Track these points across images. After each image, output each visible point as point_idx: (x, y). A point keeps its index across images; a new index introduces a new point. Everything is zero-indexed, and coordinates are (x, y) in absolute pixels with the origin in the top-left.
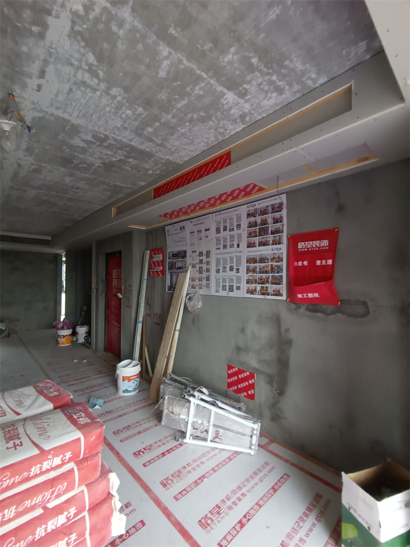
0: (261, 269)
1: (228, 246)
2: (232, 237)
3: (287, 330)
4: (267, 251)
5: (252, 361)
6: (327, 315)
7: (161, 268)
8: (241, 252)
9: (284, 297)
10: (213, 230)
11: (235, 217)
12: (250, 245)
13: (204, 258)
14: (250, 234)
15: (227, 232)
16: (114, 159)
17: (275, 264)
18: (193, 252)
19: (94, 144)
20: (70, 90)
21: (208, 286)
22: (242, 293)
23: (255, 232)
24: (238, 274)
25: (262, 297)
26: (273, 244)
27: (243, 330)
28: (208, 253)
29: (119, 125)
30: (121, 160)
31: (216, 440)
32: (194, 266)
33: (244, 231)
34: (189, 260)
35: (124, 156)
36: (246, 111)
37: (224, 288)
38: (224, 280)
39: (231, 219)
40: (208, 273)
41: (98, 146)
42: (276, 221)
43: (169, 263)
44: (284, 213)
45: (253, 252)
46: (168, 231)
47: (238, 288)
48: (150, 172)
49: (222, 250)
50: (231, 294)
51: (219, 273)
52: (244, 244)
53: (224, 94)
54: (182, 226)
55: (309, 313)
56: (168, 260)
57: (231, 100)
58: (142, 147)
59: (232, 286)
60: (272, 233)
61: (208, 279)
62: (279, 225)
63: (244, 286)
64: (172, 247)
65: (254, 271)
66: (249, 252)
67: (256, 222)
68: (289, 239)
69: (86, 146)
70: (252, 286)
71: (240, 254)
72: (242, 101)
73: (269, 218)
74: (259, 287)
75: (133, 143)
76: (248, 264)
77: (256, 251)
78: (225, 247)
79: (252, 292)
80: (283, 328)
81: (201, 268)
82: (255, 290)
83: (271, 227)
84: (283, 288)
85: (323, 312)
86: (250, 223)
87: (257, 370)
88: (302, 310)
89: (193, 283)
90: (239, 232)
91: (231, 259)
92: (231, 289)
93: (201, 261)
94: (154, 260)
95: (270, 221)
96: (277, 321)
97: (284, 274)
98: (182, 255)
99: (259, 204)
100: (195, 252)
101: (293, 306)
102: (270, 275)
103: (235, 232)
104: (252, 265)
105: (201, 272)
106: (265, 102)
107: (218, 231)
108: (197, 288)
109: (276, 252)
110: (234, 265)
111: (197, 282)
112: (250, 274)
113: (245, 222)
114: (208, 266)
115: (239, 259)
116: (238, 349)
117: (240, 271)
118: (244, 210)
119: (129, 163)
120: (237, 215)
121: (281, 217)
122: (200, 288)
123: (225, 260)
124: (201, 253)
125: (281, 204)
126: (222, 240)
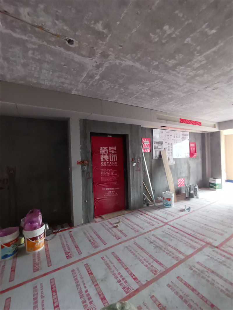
9: (189, 157)
15: (177, 138)
18: (166, 143)
21: (172, 155)
34: (164, 145)
39: (178, 134)
40: (172, 151)
56: (153, 145)
73: (186, 137)
81: (169, 149)
86: (182, 137)
92: (179, 156)
94: (144, 143)
98: (161, 143)
99: (184, 133)
107: (174, 137)
111: (168, 154)
114: (171, 148)
118: (181, 133)
124: (169, 143)
125: (188, 135)
126: (175, 140)
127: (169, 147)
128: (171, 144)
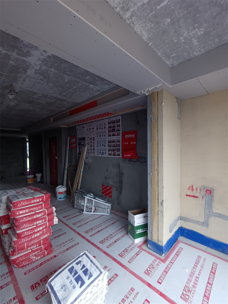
0: (113, 145)
1: (101, 136)
2: (103, 132)
3: (122, 169)
4: (115, 138)
5: (111, 182)
6: (134, 162)
7: (75, 145)
8: (106, 138)
9: (121, 157)
10: (96, 129)
11: (103, 124)
12: (109, 136)
13: (92, 140)
14: (109, 131)
15: (101, 130)
16: (51, 101)
17: (118, 143)
19: (43, 97)
20: (34, 84)
21: (94, 153)
22: (106, 155)
23: (111, 130)
24: (105, 147)
25: (113, 156)
26: (117, 135)
27: (107, 170)
28: (94, 138)
29: (52, 92)
30: (54, 102)
31: (95, 211)
32: (88, 144)
33: (107, 130)
34: (86, 141)
35: (55, 100)
36: (99, 89)
37: (100, 154)
38: (100, 150)
39: (102, 124)
40: (94, 147)
41: (44, 98)
42: (118, 126)
43: (78, 143)
44: (121, 123)
45: (110, 138)
46: (77, 128)
47: (105, 153)
48: (67, 105)
49: (99, 137)
50: (103, 156)
51: (98, 147)
52: (107, 135)
53: (89, 85)
54: (83, 126)
55: (129, 162)
56: (78, 142)
57: (92, 87)
58: (62, 98)
59: (103, 152)
60: (117, 131)
61: (94, 149)
62: (119, 128)
63: (107, 152)
64: (79, 135)
65: (111, 146)
66: (109, 138)
67: (111, 126)
68: (122, 133)
69: (39, 98)
70: (110, 152)
71: (106, 139)
72: (96, 87)
73: (116, 124)
74: (112, 153)
75: (58, 97)
76: (109, 143)
77: (111, 138)
78: (100, 136)
79: (110, 155)
80: (121, 169)
81: (91, 145)
82: (111, 154)
83: (116, 128)
84: (120, 153)
85: (133, 161)
86: (109, 126)
87: (112, 185)
88: (127, 161)
89: (88, 151)
90: (105, 130)
91: (103, 141)
92: (103, 154)
93: (91, 142)
94: (72, 141)
95: (116, 126)
96: (119, 166)
97: (121, 147)
98: (83, 139)
99: (112, 119)
100: (89, 138)
101: (124, 160)
102: (116, 148)
103: (104, 130)
104: (110, 144)
105: (91, 147)
106: (105, 87)
107: (97, 129)
108: (90, 153)
109: (118, 138)
110: (104, 143)
111: (90, 151)
112: (109, 147)
113: (107, 126)
114: (94, 144)
115: (105, 141)
116: (106, 178)
117: (106, 146)
118: (107, 121)
119: (58, 102)
120: (104, 123)
121: (120, 125)
122: (91, 153)
123: (100, 141)
125: (119, 119)
126: (99, 133)
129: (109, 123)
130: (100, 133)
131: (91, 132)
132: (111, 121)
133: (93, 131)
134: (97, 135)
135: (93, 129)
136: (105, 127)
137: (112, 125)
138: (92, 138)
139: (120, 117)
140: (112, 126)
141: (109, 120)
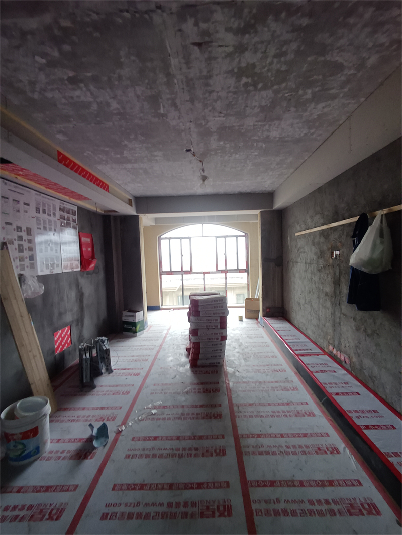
1: (48, 229)
2: (50, 221)
6: (91, 275)
9: (79, 269)
11: (52, 206)
13: (24, 235)
14: (62, 224)
18: (7, 223)
21: (32, 266)
22: (61, 270)
23: (64, 223)
25: (71, 270)
26: (73, 236)
32: (10, 242)
33: (58, 220)
37: (47, 267)
38: (47, 260)
39: (49, 205)
40: (31, 253)
42: (74, 221)
44: (76, 218)
47: (58, 266)
49: (43, 231)
51: (42, 252)
59: (53, 264)
61: (31, 258)
67: (64, 217)
70: (66, 263)
73: (71, 216)
74: (69, 264)
78: (45, 228)
79: (66, 267)
81: (19, 246)
86: (61, 215)
90: (55, 219)
92: (53, 267)
95: (71, 219)
99: (66, 205)
100: (10, 224)
103: (52, 218)
105: (21, 251)
107: (38, 210)
110: (54, 246)
111: (17, 263)
113: (58, 216)
114: (30, 245)
121: (76, 220)
124: (20, 228)
125: (75, 212)
126: (42, 221)
127: (20, 238)
128: (29, 232)
129: (60, 209)
130: (45, 222)
131: (18, 211)
132: (64, 207)
133: (27, 212)
134: (39, 224)
135: (25, 204)
136: (54, 214)
137: (66, 215)
138: (24, 228)
139: (76, 209)
140: (66, 217)
141: (61, 205)
